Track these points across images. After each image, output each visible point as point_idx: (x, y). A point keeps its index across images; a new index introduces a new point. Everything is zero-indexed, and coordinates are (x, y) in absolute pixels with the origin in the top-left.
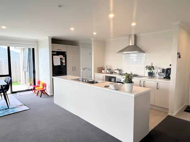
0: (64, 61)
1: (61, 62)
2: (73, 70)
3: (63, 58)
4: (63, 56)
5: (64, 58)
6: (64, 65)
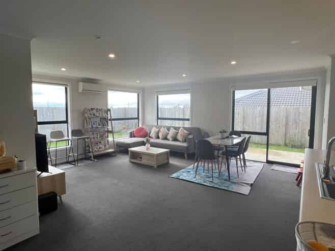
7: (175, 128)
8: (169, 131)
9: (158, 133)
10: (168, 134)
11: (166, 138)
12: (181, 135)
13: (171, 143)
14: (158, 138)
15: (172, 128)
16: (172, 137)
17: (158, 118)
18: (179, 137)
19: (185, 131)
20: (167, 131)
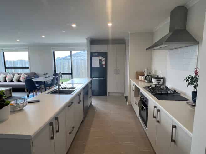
0: (103, 63)
1: (100, 64)
2: (115, 73)
3: (102, 59)
4: (102, 58)
5: (104, 59)
6: (103, 67)
7: (19, 74)
8: (14, 76)
9: (5, 78)
10: (13, 78)
11: (12, 81)
12: (22, 78)
13: (15, 83)
14: (6, 81)
15: (16, 74)
16: (16, 80)
17: (6, 68)
18: (21, 79)
19: (26, 75)
20: (13, 77)
